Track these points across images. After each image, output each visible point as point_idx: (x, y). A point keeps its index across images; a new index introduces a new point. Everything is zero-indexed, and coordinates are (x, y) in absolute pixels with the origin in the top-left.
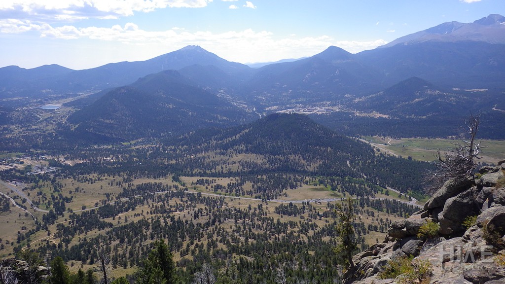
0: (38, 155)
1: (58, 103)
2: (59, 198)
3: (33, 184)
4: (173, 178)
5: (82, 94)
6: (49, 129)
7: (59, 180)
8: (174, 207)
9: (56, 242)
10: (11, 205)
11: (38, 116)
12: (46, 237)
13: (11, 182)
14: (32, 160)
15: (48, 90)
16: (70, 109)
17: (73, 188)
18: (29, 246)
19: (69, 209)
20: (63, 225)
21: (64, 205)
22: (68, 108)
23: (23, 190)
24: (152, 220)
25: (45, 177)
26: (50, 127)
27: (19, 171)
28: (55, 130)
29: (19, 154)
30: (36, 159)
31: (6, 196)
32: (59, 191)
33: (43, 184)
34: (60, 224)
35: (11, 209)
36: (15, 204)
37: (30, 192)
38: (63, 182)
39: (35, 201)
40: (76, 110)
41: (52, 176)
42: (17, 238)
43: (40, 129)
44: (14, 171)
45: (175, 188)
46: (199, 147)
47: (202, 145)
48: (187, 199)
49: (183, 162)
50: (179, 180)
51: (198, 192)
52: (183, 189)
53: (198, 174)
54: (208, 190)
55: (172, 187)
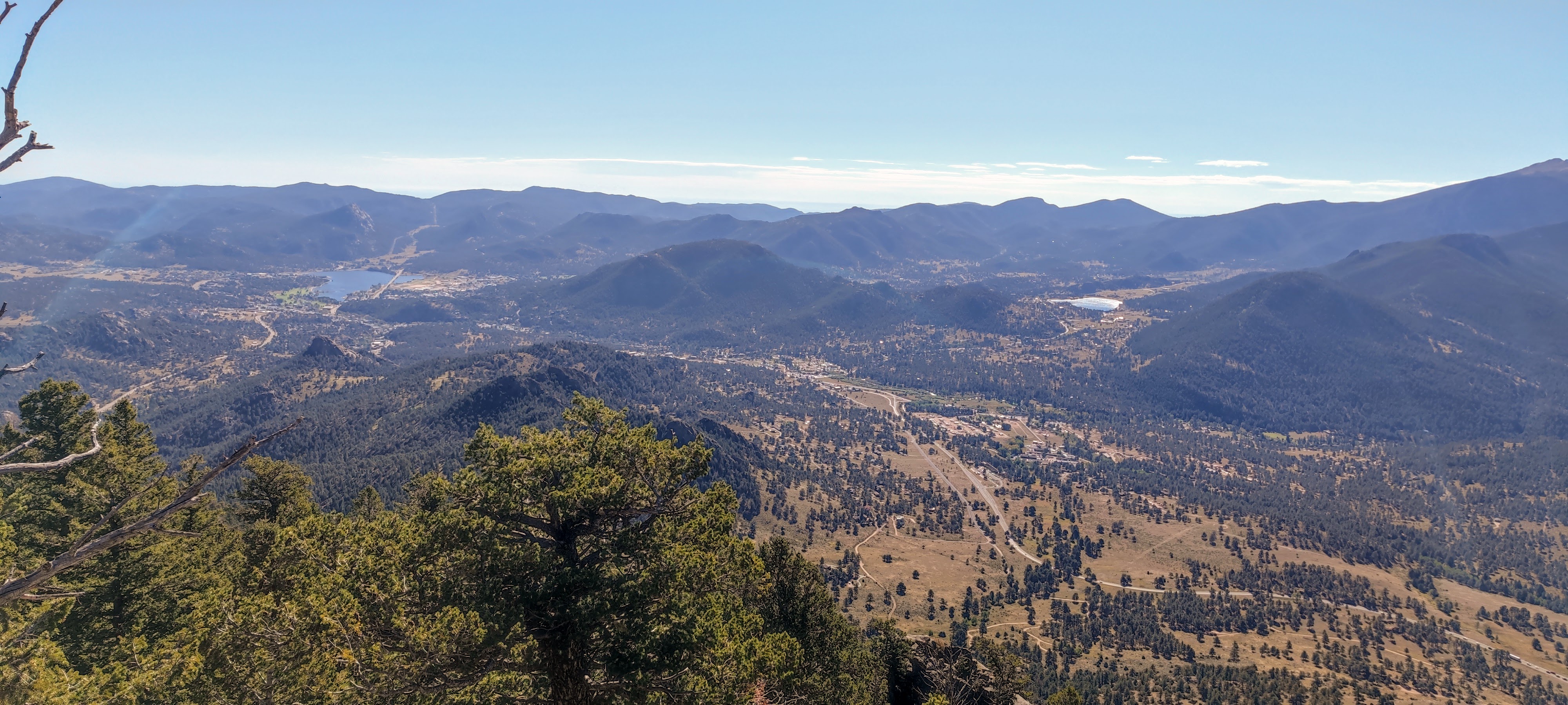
0: (1044, 417)
1: (1115, 297)
2: (1069, 536)
3: (1020, 485)
4: (1413, 574)
5: (1176, 282)
6: (1080, 360)
7: (1079, 491)
8: (1399, 667)
9: (1045, 644)
10: (965, 521)
11: (1062, 322)
12: (1022, 623)
13: (977, 466)
14: (1028, 424)
15: (1097, 263)
16: (1138, 315)
17: (1108, 522)
18: (983, 631)
19: (1088, 571)
20: (1066, 609)
21: (1078, 558)
22: (1135, 313)
23: (996, 492)
24: (1318, 683)
25: (1049, 476)
26: (1082, 355)
27: (997, 446)
28: (1093, 363)
29: (1004, 403)
30: (1037, 427)
31: (960, 495)
32: (1073, 520)
33: (1041, 489)
34: (1060, 602)
35: (965, 529)
36: (974, 520)
37: (1009, 500)
38: (1087, 498)
39: (1017, 525)
40: (1153, 322)
41: (1064, 477)
42: (962, 600)
43: (1059, 356)
44: (986, 444)
45: (1412, 611)
46: (1531, 499)
47: (1542, 494)
48: (1451, 656)
49: (1458, 536)
50: (1433, 587)
51: (1499, 647)
52: (1441, 621)
53: (1511, 588)
54: (1542, 655)
55: (1404, 603)
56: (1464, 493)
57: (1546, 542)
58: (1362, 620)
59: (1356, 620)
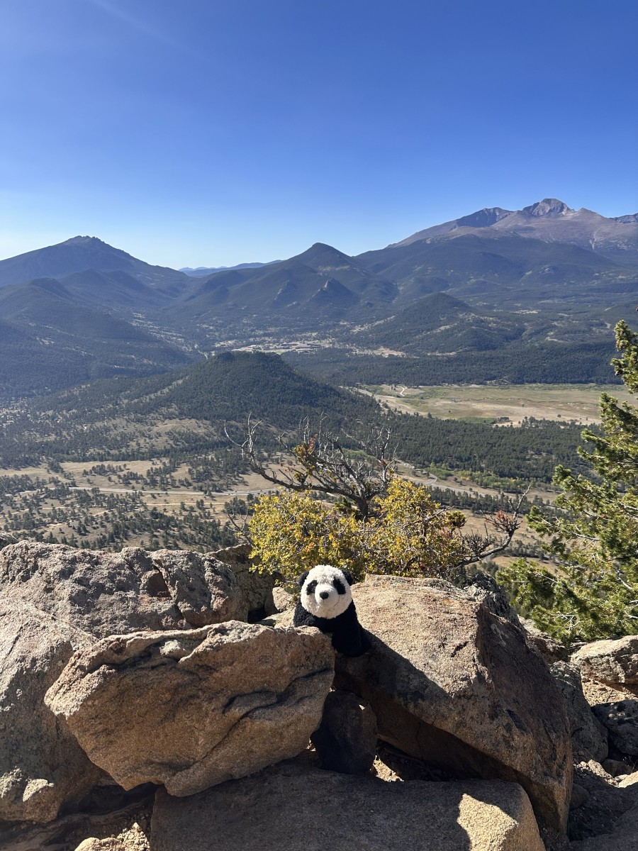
4: (50, 465)
45: (52, 484)
46: (98, 411)
47: (102, 407)
48: (74, 500)
49: (69, 438)
50: (60, 468)
51: (94, 487)
52: (66, 484)
53: (96, 457)
54: (113, 483)
55: (48, 481)
56: (68, 415)
57: (107, 430)
58: (28, 497)
59: (25, 499)
